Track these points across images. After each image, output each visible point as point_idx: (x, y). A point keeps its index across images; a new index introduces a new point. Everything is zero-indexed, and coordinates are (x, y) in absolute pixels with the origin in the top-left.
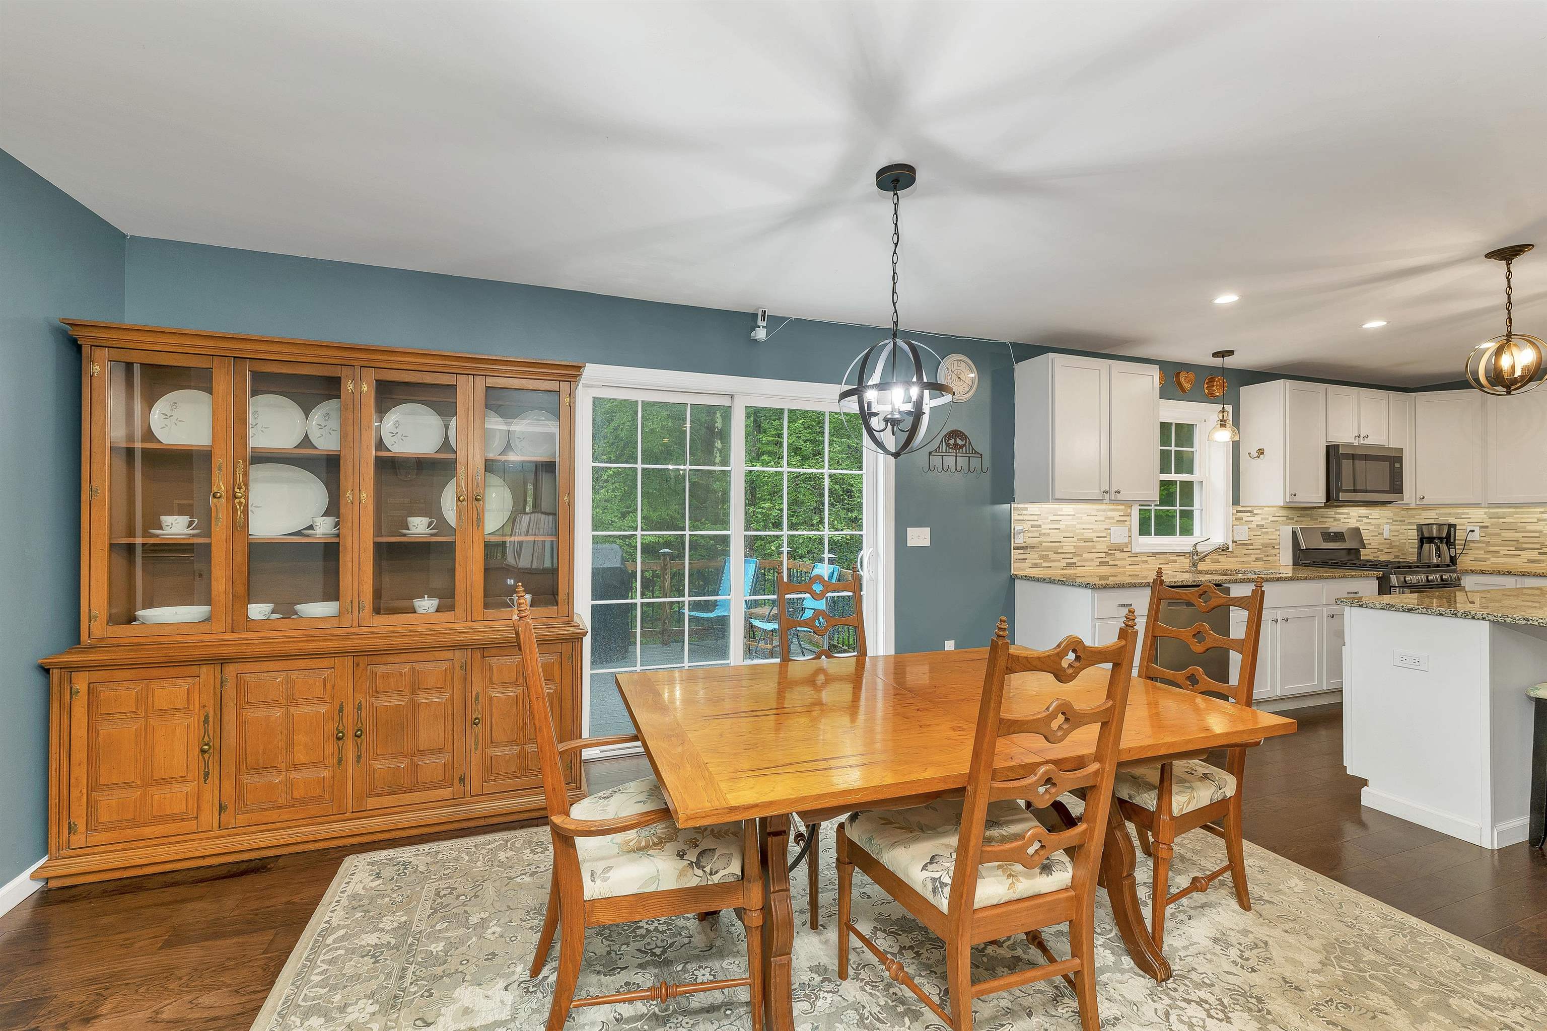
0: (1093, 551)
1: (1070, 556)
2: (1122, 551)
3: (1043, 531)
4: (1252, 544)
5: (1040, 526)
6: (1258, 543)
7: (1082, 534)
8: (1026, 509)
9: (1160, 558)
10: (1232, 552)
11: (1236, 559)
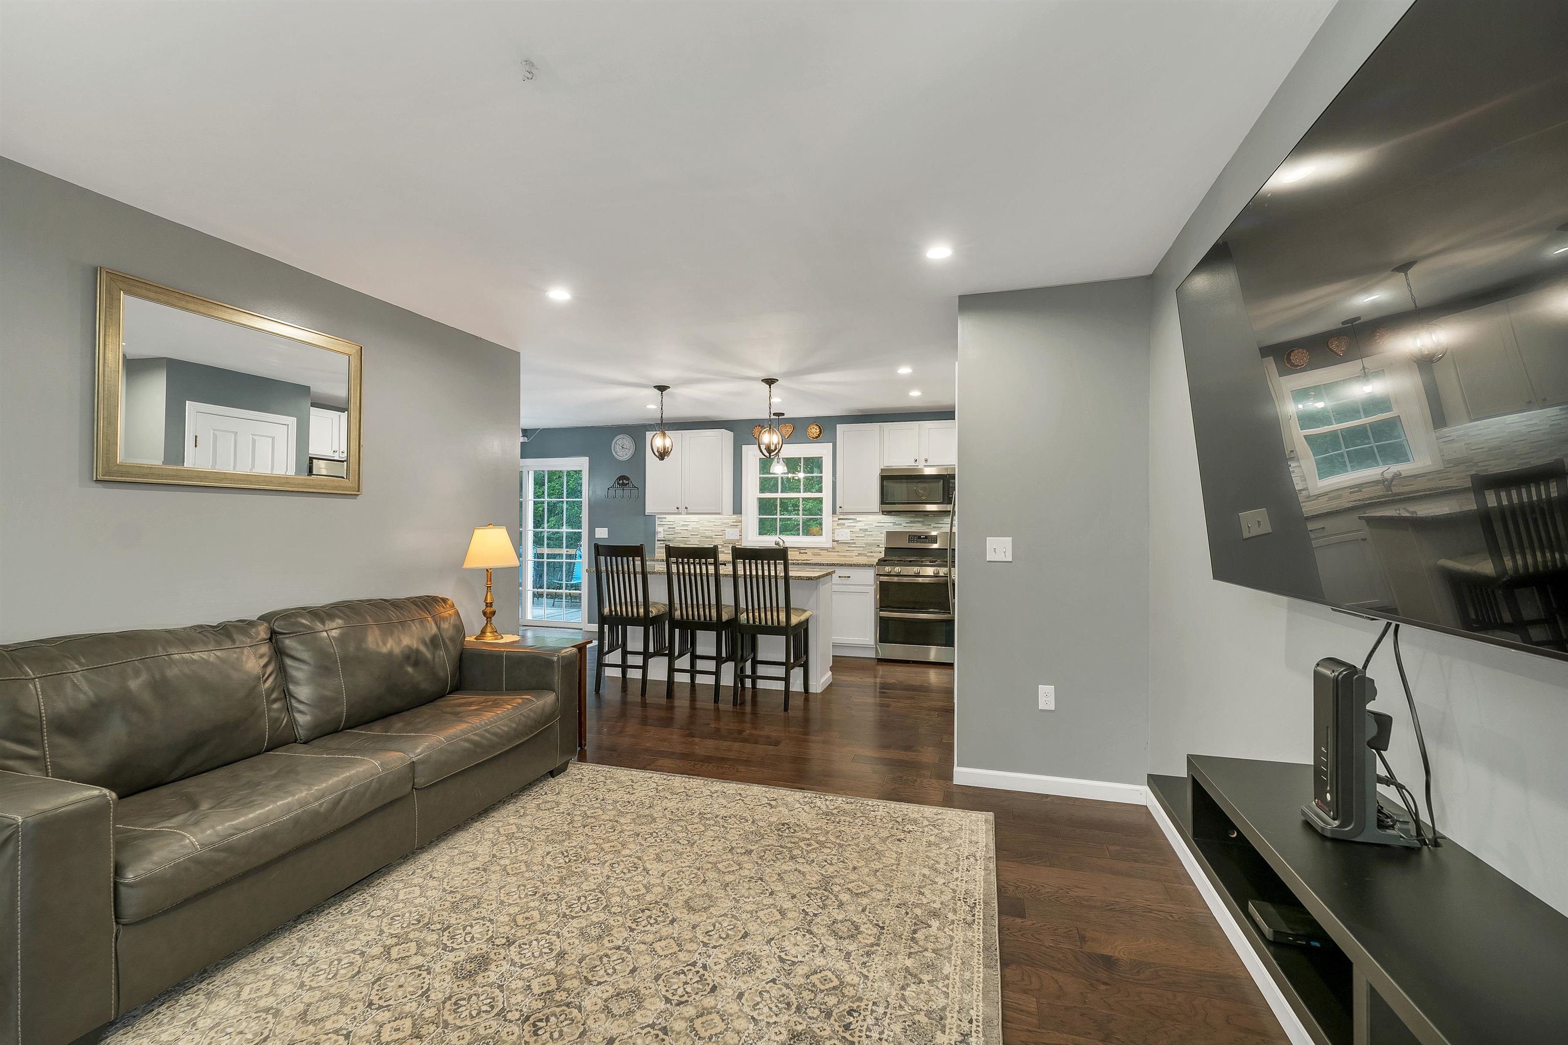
0: (712, 544)
2: (734, 544)
3: (676, 531)
4: (855, 543)
5: (674, 528)
6: (861, 542)
7: (704, 533)
8: (665, 518)
10: (833, 548)
11: (837, 553)
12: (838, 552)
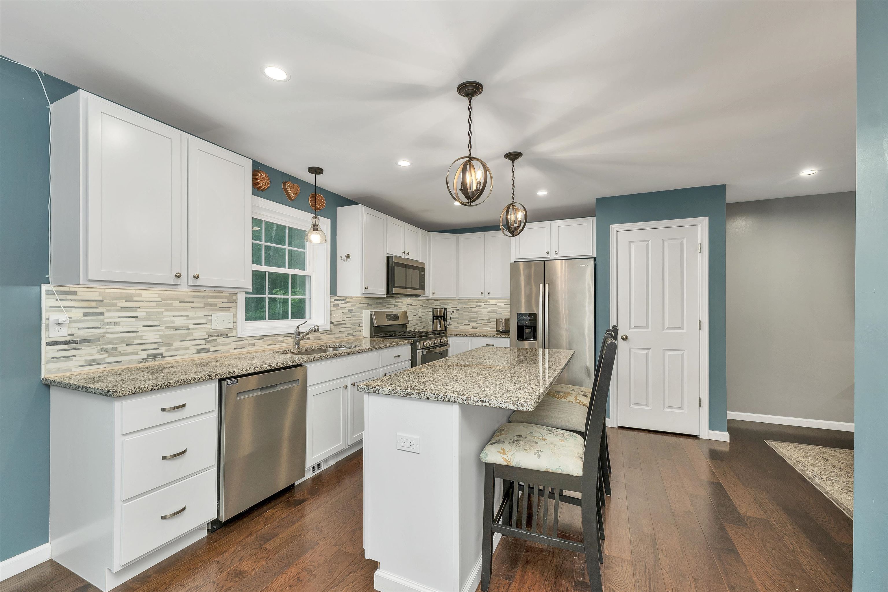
0: (188, 338)
1: (155, 346)
2: (226, 336)
3: (107, 320)
4: (345, 324)
5: (102, 314)
6: (349, 323)
7: (173, 322)
9: (269, 340)
10: (331, 331)
11: (333, 336)
12: (334, 334)
